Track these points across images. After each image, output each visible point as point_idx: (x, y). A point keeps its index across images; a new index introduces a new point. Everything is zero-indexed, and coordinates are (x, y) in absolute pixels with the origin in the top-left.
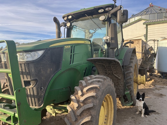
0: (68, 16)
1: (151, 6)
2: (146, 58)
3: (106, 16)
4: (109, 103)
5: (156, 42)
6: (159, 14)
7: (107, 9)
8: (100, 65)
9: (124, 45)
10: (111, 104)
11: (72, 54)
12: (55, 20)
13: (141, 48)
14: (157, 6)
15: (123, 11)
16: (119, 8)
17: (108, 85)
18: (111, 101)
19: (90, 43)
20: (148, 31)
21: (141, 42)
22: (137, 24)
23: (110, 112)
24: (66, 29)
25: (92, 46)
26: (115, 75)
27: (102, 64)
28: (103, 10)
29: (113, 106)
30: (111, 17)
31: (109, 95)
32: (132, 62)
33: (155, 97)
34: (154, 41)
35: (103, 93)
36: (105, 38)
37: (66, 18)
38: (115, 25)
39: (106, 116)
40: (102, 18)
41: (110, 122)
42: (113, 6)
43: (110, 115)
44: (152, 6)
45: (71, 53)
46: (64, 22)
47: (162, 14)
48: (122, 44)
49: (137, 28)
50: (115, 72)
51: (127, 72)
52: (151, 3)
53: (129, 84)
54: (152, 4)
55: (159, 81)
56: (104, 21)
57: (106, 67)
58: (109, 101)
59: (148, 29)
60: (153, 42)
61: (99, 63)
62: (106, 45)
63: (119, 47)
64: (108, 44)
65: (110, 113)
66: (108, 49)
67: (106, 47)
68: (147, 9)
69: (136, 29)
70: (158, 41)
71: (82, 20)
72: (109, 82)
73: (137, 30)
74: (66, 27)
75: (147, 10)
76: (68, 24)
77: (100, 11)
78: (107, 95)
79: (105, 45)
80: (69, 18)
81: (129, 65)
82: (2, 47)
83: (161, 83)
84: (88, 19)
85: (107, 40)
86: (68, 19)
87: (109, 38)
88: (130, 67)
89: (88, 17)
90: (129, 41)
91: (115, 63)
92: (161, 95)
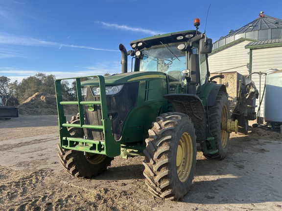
0: (138, 43)
1: (261, 16)
2: (243, 99)
3: (186, 44)
4: (188, 144)
5: (263, 76)
6: (273, 30)
7: (187, 36)
8: (178, 103)
9: (209, 80)
10: (190, 146)
11: (147, 90)
12: (122, 48)
13: (236, 84)
14: (270, 17)
15: (206, 41)
16: (202, 36)
17: (187, 122)
18: (189, 142)
19: (165, 76)
20: (253, 58)
21: (235, 75)
22: (237, 47)
23: (189, 154)
24: (134, 59)
25: (168, 81)
26: (196, 115)
27: (180, 102)
28: (182, 37)
29: (192, 148)
30: (192, 46)
31: (188, 134)
32: (219, 102)
33: (253, 152)
34: (260, 74)
35: (181, 129)
36: (184, 72)
37: (134, 46)
38: (197, 56)
39: (184, 159)
40: (181, 47)
41: (189, 165)
42: (194, 33)
43: (188, 158)
44: (264, 17)
45: (146, 88)
46: (132, 50)
47: (279, 29)
48: (207, 78)
49: (237, 54)
50: (196, 112)
51: (212, 115)
52: (261, 12)
53: (214, 130)
54: (263, 13)
55: (264, 133)
56: (184, 50)
57: (185, 106)
58: (187, 142)
59: (253, 55)
60: (257, 76)
61: (176, 101)
62: (186, 80)
63: (203, 82)
64: (188, 79)
65: (188, 156)
66: (188, 85)
67: (185, 82)
68: (255, 21)
69: (235, 54)
70: (266, 74)
71: (155, 48)
72: (188, 120)
73: (237, 56)
74: (135, 56)
75: (255, 24)
76: (138, 54)
77: (179, 38)
78: (185, 133)
79: (184, 80)
80: (139, 45)
81: (214, 105)
82: (16, 81)
83: (267, 136)
84: (164, 47)
85: (187, 74)
86: (137, 47)
87: (189, 71)
88: (216, 108)
89: (163, 45)
90: (218, 74)
91: (195, 100)
92: (263, 151)
